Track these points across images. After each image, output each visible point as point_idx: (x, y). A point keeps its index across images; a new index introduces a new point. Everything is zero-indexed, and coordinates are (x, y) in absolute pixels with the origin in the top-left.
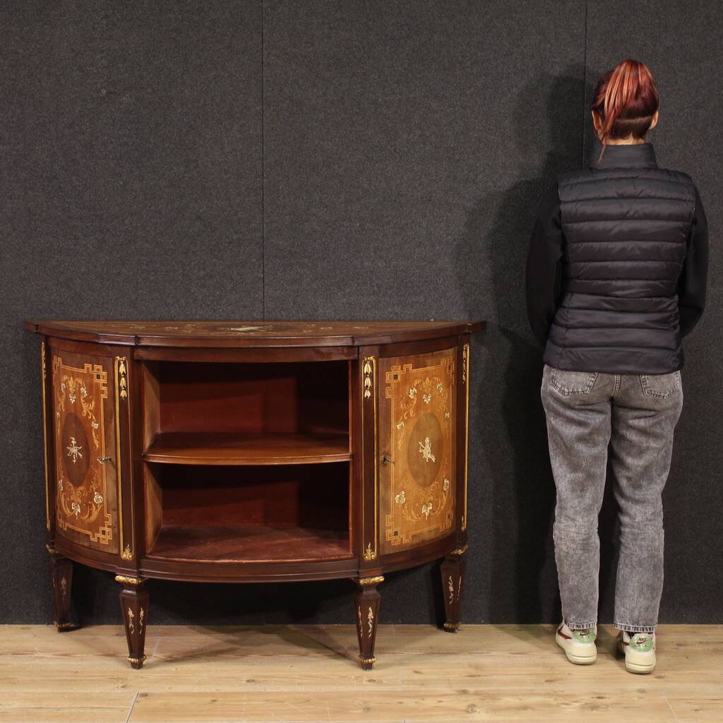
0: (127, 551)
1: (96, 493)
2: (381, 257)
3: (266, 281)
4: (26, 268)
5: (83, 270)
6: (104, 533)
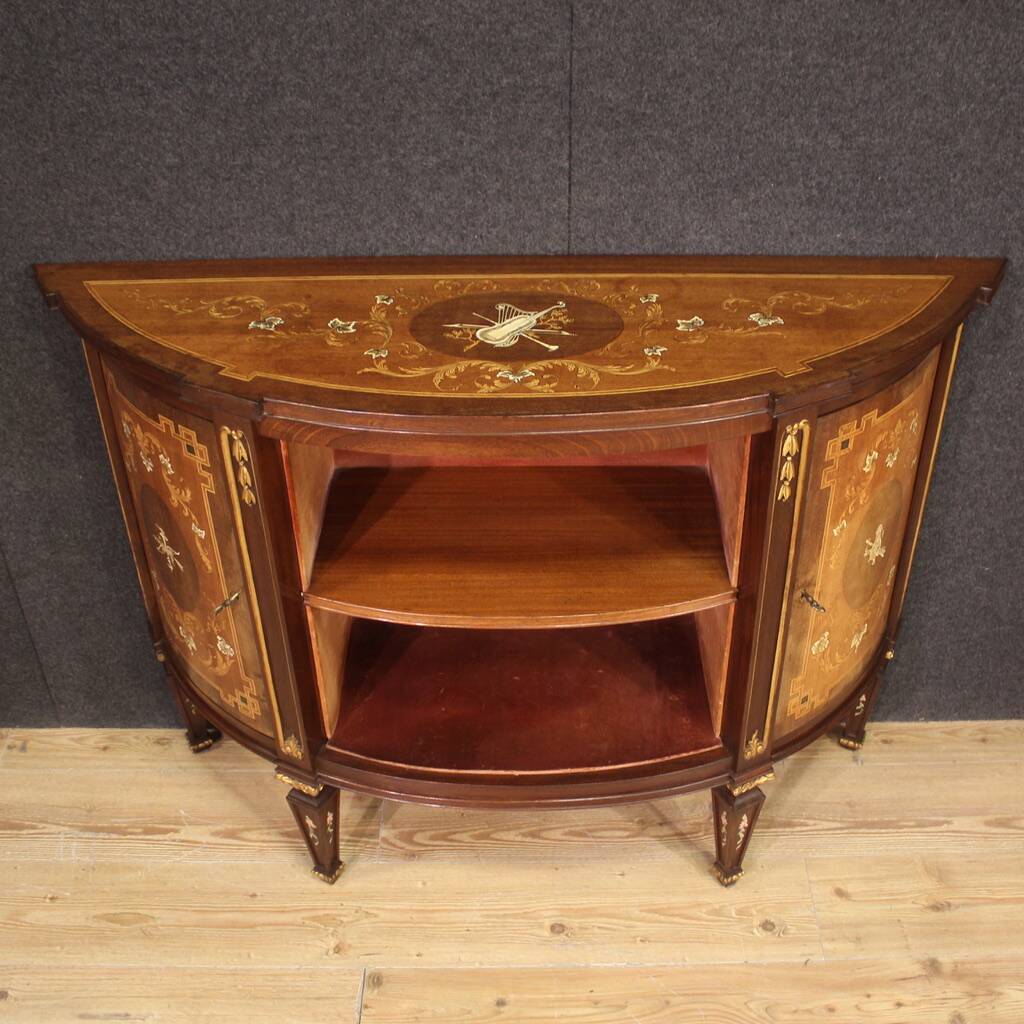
2: (834, 127)
3: (577, 175)
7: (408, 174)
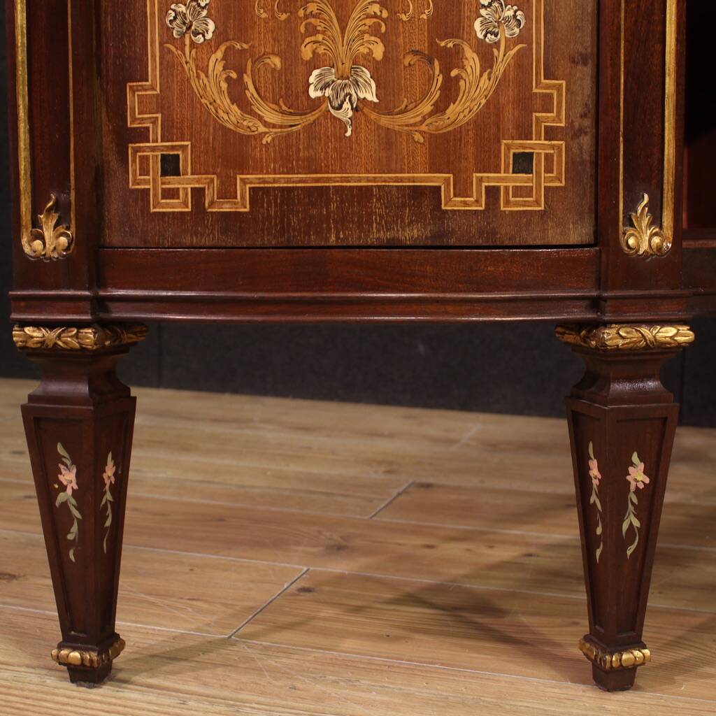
0: (643, 219)
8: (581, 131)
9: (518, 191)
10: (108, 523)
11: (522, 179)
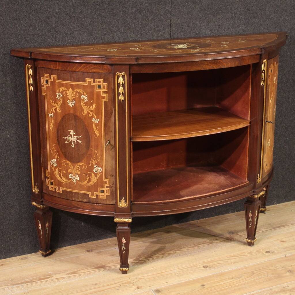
0: (123, 201)
1: (95, 166)
3: (173, 13)
4: (17, 11)
5: (57, 10)
6: (102, 191)
7: (127, 14)
8: (112, 187)
9: (101, 195)
10: (47, 232)
11: (102, 194)
